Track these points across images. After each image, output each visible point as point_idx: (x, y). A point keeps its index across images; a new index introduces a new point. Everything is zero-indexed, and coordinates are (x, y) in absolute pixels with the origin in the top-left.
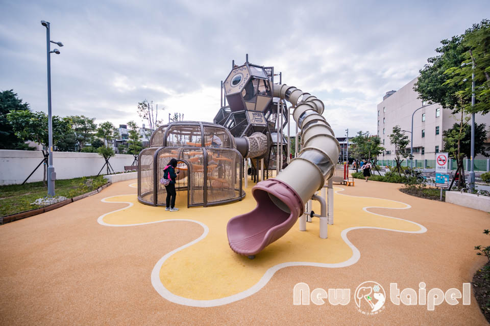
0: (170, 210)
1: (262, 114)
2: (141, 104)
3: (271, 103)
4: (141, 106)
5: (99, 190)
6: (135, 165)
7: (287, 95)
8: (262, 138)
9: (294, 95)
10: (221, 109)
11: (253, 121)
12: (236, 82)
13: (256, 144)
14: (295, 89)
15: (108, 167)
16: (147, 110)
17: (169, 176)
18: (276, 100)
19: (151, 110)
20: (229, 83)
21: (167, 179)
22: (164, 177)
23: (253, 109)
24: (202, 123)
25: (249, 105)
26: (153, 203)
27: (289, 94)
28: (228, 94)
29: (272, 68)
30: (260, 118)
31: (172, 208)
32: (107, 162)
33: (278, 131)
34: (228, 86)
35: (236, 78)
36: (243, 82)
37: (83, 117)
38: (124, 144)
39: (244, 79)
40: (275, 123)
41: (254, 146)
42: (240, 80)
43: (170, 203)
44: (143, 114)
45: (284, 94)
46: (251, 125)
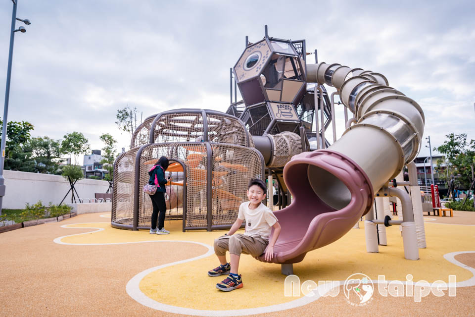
0: (157, 232)
1: (290, 106)
2: (121, 112)
3: (304, 91)
4: (121, 115)
5: (59, 218)
6: (109, 192)
7: (328, 77)
8: (293, 137)
9: (339, 74)
10: (231, 106)
11: (279, 115)
12: (251, 64)
13: (284, 145)
14: (340, 66)
15: (73, 195)
16: (128, 119)
17: (156, 180)
18: (311, 86)
19: (133, 120)
20: (242, 66)
21: (153, 184)
22: (150, 183)
23: (278, 100)
24: (205, 110)
25: (271, 94)
26: (132, 226)
27: (331, 74)
28: (240, 81)
29: (303, 42)
30: (288, 111)
31: (160, 229)
32: (72, 187)
33: (318, 135)
34: (240, 71)
35: (251, 58)
36: (262, 61)
37: (46, 138)
38: (96, 175)
39: (262, 59)
40: (312, 124)
41: (281, 148)
42: (257, 61)
43: (158, 222)
44: (122, 125)
45: (323, 74)
46: (275, 121)
